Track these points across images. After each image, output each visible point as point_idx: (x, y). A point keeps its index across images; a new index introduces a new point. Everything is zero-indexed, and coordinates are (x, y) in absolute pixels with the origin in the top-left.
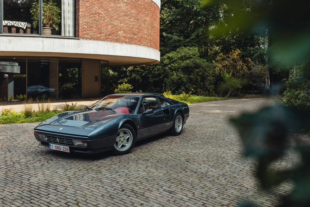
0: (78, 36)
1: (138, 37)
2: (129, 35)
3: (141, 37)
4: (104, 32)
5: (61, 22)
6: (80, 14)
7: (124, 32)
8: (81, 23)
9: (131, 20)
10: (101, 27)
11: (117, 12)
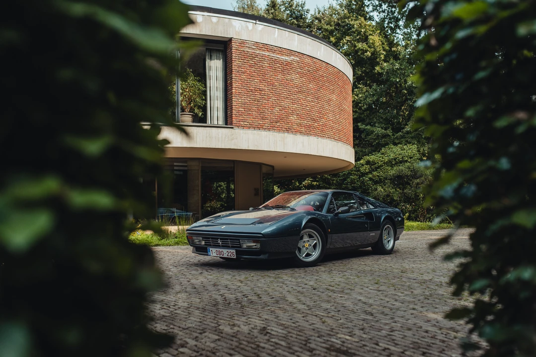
0: (231, 124)
1: (319, 125)
2: (305, 122)
3: (325, 125)
4: (269, 117)
5: (206, 103)
6: (233, 91)
7: (298, 117)
8: (236, 104)
9: (308, 98)
10: (264, 109)
11: (287, 88)
